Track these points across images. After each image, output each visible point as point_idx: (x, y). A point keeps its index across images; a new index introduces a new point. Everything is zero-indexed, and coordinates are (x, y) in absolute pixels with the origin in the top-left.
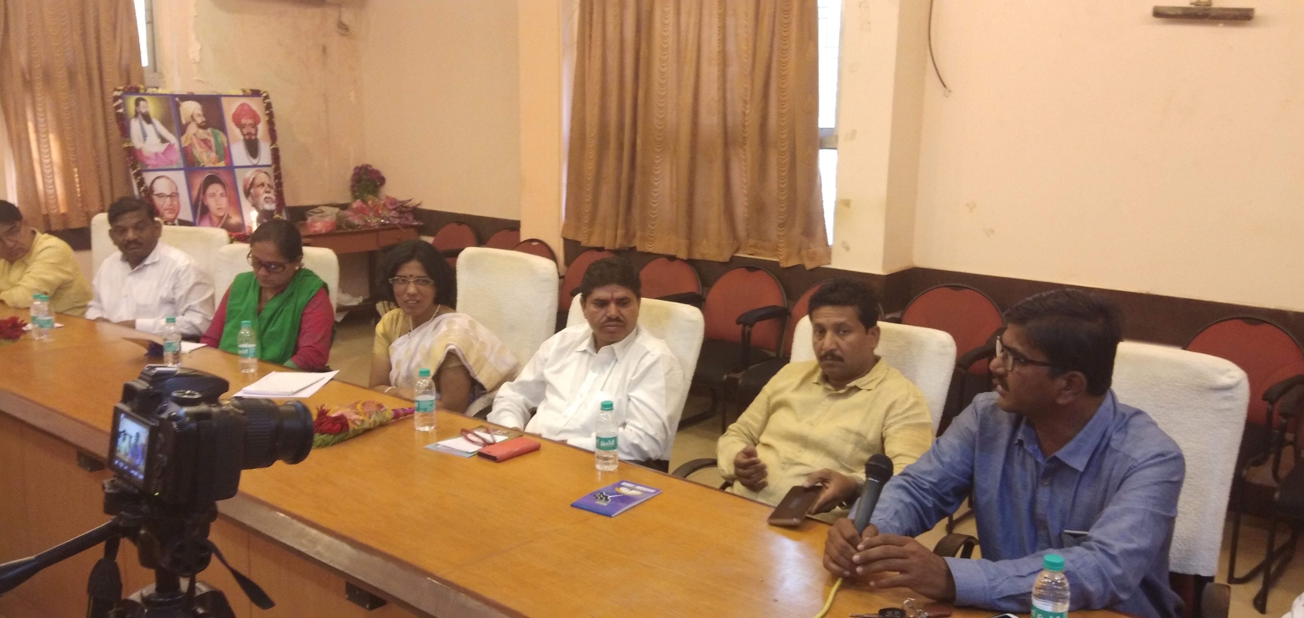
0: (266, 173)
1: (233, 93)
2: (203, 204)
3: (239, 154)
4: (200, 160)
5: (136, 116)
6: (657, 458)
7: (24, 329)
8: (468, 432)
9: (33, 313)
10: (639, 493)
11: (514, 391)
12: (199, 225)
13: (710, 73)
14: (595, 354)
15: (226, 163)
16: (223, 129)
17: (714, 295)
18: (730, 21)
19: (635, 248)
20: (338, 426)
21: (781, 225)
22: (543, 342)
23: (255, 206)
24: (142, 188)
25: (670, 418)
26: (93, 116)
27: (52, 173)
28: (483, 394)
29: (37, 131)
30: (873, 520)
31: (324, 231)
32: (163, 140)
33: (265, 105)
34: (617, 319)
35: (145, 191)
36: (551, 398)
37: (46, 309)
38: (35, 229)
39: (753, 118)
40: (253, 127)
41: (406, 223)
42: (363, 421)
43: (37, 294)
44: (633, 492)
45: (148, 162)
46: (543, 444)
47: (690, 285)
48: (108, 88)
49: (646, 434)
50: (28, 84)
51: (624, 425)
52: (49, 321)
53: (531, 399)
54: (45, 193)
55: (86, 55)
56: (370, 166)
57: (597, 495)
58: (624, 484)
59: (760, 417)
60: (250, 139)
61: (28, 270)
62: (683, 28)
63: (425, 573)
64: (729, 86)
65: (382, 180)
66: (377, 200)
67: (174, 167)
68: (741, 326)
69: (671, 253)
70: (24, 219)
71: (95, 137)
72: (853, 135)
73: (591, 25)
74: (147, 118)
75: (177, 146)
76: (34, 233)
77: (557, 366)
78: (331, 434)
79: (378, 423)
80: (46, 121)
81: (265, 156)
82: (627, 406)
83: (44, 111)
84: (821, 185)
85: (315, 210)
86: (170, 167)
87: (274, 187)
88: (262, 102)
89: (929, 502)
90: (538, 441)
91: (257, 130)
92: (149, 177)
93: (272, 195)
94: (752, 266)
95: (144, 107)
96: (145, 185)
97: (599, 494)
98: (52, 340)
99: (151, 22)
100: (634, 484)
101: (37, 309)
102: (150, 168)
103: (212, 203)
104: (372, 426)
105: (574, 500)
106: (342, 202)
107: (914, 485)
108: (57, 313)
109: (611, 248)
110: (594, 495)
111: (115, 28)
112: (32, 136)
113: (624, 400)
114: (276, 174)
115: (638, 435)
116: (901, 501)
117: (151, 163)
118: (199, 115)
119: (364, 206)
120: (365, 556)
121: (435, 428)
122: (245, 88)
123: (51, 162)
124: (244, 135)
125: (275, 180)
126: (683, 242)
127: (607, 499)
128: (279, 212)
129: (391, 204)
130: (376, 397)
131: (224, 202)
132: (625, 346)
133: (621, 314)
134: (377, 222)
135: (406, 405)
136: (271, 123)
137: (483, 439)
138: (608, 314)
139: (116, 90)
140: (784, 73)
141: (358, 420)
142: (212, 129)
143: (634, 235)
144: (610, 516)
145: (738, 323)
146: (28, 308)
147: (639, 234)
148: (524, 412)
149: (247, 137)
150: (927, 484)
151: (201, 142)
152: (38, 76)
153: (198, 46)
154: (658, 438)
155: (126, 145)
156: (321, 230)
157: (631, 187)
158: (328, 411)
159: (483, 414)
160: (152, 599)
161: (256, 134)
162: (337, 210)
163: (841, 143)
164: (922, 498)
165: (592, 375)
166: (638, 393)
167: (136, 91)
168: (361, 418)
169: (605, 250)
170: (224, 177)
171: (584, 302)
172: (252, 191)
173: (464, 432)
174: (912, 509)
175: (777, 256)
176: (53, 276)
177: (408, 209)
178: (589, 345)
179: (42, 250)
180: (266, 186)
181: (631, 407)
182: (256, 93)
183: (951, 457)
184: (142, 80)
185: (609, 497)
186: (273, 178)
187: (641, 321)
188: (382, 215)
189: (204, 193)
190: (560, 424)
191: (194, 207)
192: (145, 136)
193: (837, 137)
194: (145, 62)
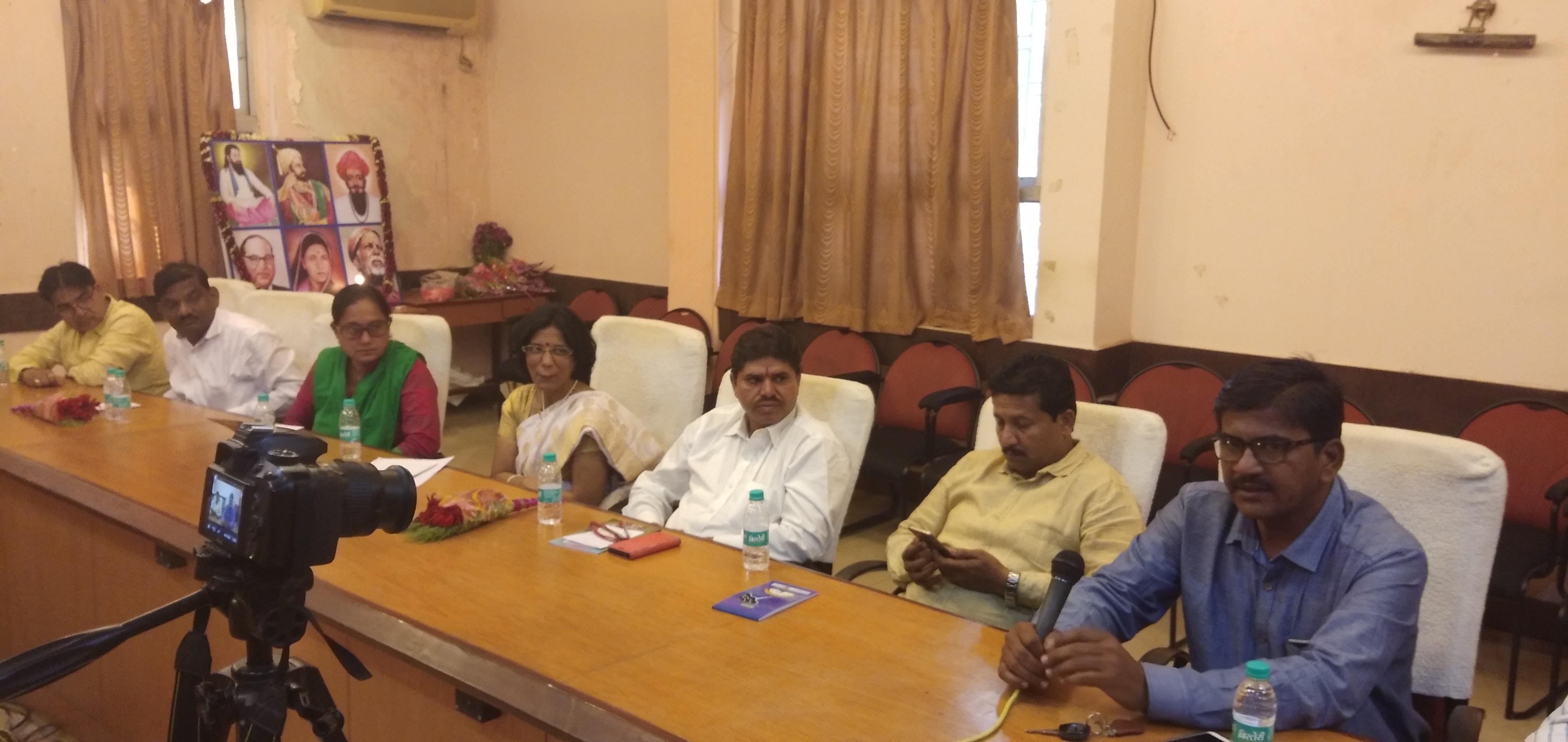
0: (374, 232)
1: (338, 139)
2: (301, 267)
3: (344, 211)
4: (299, 217)
5: (227, 165)
6: (817, 560)
7: (97, 408)
8: (599, 526)
9: (106, 391)
10: (791, 595)
11: (653, 481)
12: (297, 289)
13: (891, 112)
14: (748, 439)
15: (329, 221)
16: (326, 180)
17: (894, 375)
18: (914, 54)
19: (801, 319)
20: (451, 517)
21: (974, 292)
22: (689, 424)
23: (362, 270)
24: (232, 250)
25: (834, 513)
26: (177, 165)
27: (129, 231)
28: (621, 486)
29: (112, 183)
30: (1058, 626)
31: (440, 300)
32: (257, 194)
33: (375, 153)
34: (773, 398)
35: (234, 252)
36: (696, 490)
37: (122, 386)
38: (110, 296)
39: (941, 168)
40: (360, 179)
41: (536, 290)
42: (479, 512)
43: (111, 369)
44: (785, 595)
45: (241, 219)
46: (684, 540)
47: (867, 364)
48: (194, 134)
49: (805, 531)
50: (104, 129)
51: (779, 520)
52: (124, 400)
53: (673, 491)
54: (121, 255)
55: (170, 96)
56: (496, 224)
57: (743, 597)
58: (774, 584)
59: (937, 513)
60: (357, 192)
61: (101, 342)
62: (859, 62)
63: (545, 680)
64: (912, 129)
65: (509, 241)
66: (502, 263)
67: (270, 224)
68: (925, 409)
69: (845, 324)
70: (98, 283)
71: (178, 189)
72: (1059, 184)
73: (752, 59)
74: (239, 169)
75: (272, 201)
76: (108, 299)
77: (703, 453)
78: (442, 527)
79: (496, 515)
80: (123, 170)
81: (374, 213)
82: (784, 499)
83: (122, 160)
84: (1021, 244)
85: (431, 275)
86: (264, 225)
87: (384, 248)
88: (371, 150)
89: (1128, 607)
90: (677, 536)
91: (364, 182)
92: (240, 237)
93: (381, 258)
94: (939, 340)
95: (235, 155)
96: (235, 246)
97: (745, 595)
98: (127, 422)
99: (244, 57)
100: (785, 584)
101: (111, 386)
102: (241, 225)
103: (312, 267)
104: (489, 519)
105: (716, 602)
106: (463, 265)
107: (1109, 587)
108: (134, 392)
109: (773, 318)
110: (740, 597)
111: (203, 64)
112: (107, 189)
113: (780, 492)
114: (386, 233)
115: (796, 533)
116: (1094, 606)
117: (243, 220)
118: (299, 165)
119: (488, 270)
120: (477, 660)
121: (562, 522)
122: (351, 133)
123: (128, 219)
124: (350, 188)
125: (385, 240)
126: (859, 312)
127: (754, 601)
128: (390, 277)
129: (519, 268)
130: (496, 487)
131: (325, 266)
132: (782, 429)
133: (777, 391)
134: (503, 289)
135: (529, 496)
136: (381, 175)
137: (616, 535)
138: (763, 392)
139: (203, 135)
140: (977, 113)
141: (474, 511)
142: (313, 181)
143: (801, 305)
144: (757, 620)
145: (921, 406)
146: (101, 386)
147: (806, 302)
148: (664, 505)
149: (353, 190)
150: (1124, 586)
151: (301, 197)
152: (115, 120)
153: (299, 85)
154: (818, 536)
155: (214, 199)
156: (437, 299)
157: (797, 247)
158: (439, 501)
159: (618, 508)
160: (243, 673)
161: (364, 187)
162: (456, 275)
163: (1044, 193)
164: (1120, 604)
165: (744, 464)
166: (796, 484)
167: (227, 137)
168: (477, 508)
169: (767, 321)
170: (327, 237)
171: (734, 379)
172: (358, 253)
173: (593, 526)
174: (1106, 615)
175: (968, 328)
176: (129, 349)
177: (539, 274)
178: (741, 429)
179: (117, 319)
180: (375, 246)
181: (789, 501)
182: (364, 140)
183: (1153, 556)
184: (233, 124)
185: (756, 599)
186: (382, 238)
187: (802, 400)
188: (509, 282)
189: (303, 256)
190: (706, 518)
191: (292, 272)
192: (236, 189)
193: (1039, 189)
194: (237, 104)
